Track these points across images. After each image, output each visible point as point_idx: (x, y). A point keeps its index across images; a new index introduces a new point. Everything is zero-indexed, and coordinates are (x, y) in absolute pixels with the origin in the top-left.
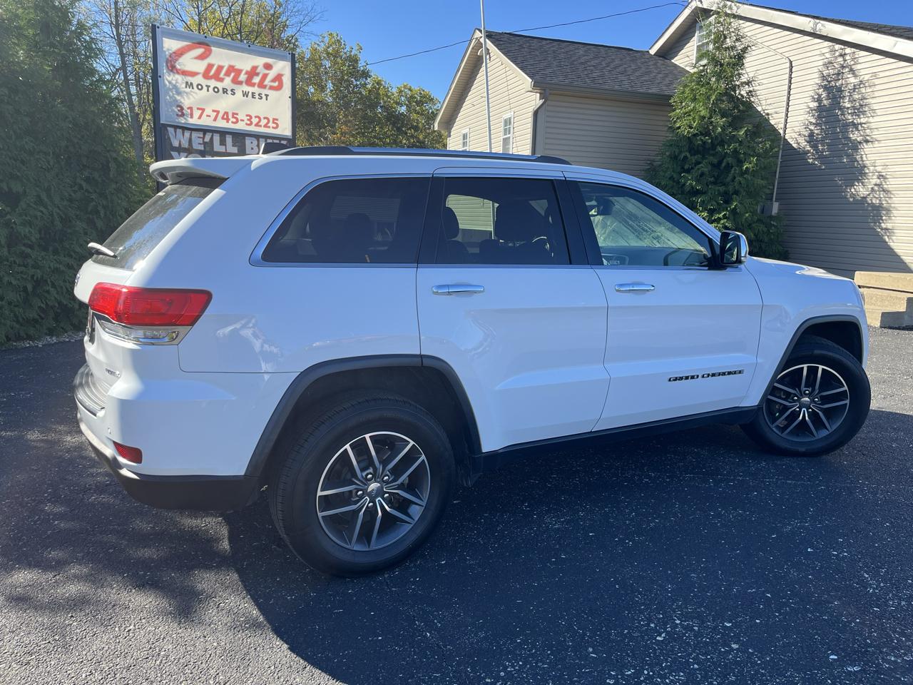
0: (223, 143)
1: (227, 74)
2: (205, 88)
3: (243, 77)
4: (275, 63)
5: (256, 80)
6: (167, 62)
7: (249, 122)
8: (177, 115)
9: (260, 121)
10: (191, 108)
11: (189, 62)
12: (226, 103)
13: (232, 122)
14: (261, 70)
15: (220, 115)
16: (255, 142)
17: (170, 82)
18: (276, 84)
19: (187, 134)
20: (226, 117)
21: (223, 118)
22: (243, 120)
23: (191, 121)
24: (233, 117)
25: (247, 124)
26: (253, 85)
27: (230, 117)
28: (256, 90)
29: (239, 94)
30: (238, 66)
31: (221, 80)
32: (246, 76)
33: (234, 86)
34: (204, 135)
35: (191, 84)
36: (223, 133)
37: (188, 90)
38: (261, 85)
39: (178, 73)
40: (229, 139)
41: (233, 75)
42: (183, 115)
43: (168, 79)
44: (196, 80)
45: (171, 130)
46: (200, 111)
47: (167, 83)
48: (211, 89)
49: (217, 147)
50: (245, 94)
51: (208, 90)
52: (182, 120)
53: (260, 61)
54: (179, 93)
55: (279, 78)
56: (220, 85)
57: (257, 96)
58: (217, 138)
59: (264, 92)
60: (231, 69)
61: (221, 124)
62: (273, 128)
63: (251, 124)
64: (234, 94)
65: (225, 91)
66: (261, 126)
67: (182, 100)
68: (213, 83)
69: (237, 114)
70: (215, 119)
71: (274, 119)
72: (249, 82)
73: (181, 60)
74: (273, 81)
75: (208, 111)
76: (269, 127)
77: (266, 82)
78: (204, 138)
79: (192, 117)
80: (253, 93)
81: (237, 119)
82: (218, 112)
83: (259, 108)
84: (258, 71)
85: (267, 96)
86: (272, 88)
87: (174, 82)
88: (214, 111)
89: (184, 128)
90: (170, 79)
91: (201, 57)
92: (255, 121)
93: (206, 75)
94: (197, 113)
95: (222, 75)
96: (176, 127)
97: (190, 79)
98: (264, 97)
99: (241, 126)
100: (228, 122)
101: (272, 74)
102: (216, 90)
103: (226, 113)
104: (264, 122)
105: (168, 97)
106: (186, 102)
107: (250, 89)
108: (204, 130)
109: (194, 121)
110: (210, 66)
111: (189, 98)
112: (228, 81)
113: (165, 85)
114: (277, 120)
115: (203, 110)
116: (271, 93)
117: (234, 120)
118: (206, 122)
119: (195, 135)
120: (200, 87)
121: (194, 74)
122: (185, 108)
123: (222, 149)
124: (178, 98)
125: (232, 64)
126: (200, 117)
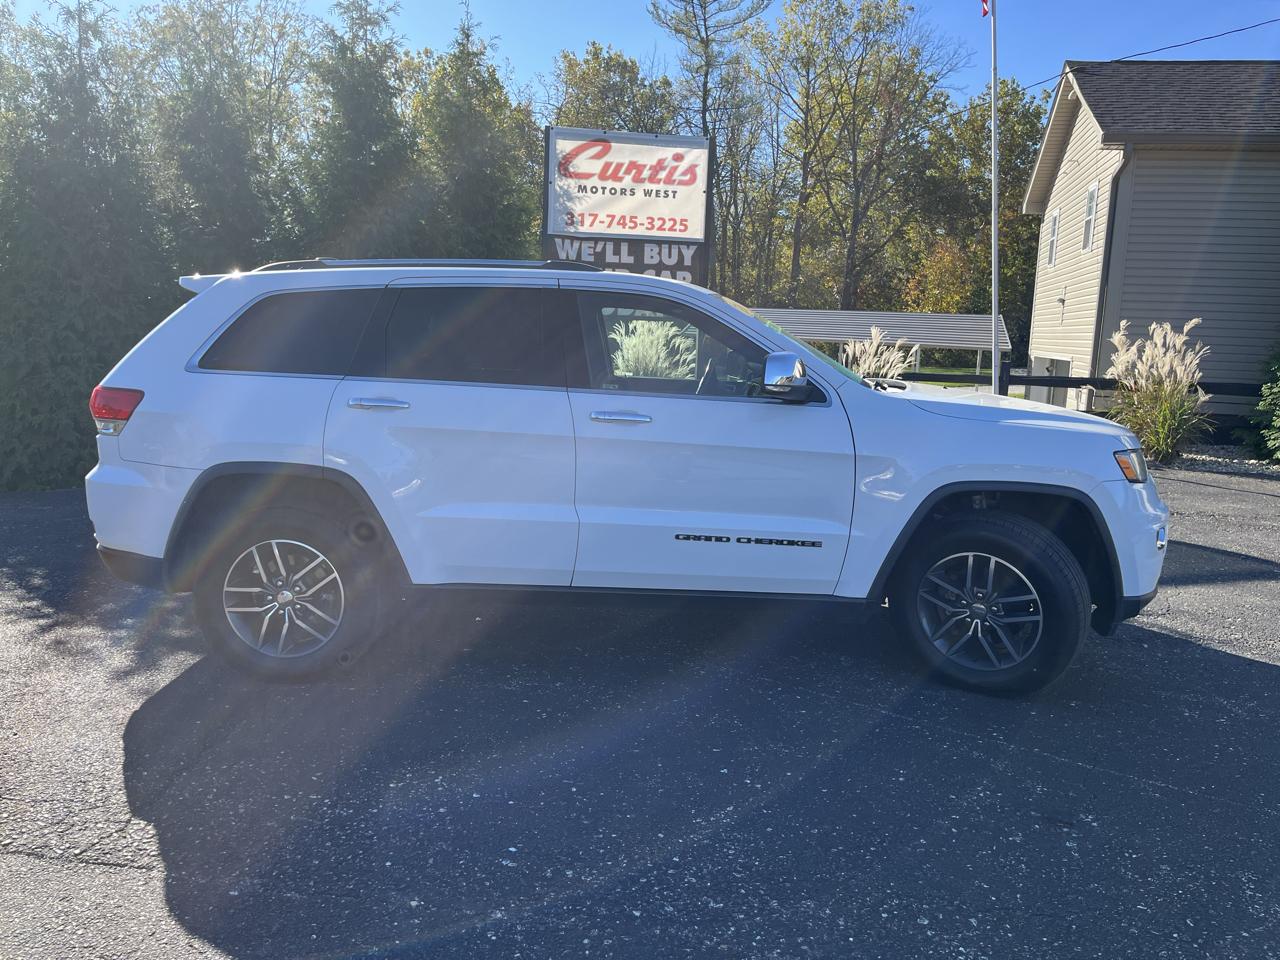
0: (617, 252)
1: (628, 172)
2: (600, 191)
3: (646, 173)
4: (687, 152)
5: (663, 175)
6: (560, 165)
7: (650, 226)
8: (567, 224)
9: (664, 222)
10: (582, 215)
11: (582, 163)
12: (623, 206)
13: (630, 228)
14: (670, 163)
15: (616, 220)
16: (656, 249)
17: (561, 188)
18: (688, 177)
19: (576, 244)
20: (622, 222)
21: (619, 223)
22: (643, 224)
23: (582, 229)
24: (631, 222)
25: (647, 228)
26: (659, 181)
27: (627, 221)
28: (662, 187)
29: (640, 193)
30: (641, 161)
31: (620, 179)
32: (649, 172)
33: (634, 185)
34: (596, 244)
35: (585, 187)
36: (617, 241)
37: (581, 194)
38: (669, 181)
39: (571, 176)
40: (624, 248)
41: (634, 171)
42: (572, 223)
43: (560, 183)
44: (589, 183)
45: (558, 241)
46: (592, 218)
47: (558, 189)
48: (607, 191)
49: (610, 258)
50: (647, 193)
51: (603, 193)
52: (572, 229)
53: (668, 153)
54: (570, 199)
55: (691, 170)
56: (618, 186)
57: (662, 194)
58: (610, 247)
59: (670, 188)
60: (633, 165)
61: (617, 230)
62: (680, 230)
63: (653, 227)
64: (634, 194)
65: (623, 192)
66: (664, 229)
67: (574, 207)
68: (610, 184)
69: (636, 217)
70: (609, 226)
71: (682, 220)
72: (652, 179)
73: (576, 162)
74: (684, 173)
75: (602, 216)
76: (675, 230)
77: (677, 176)
78: (595, 249)
79: (582, 225)
80: (657, 191)
81: (635, 223)
82: (613, 217)
83: (663, 208)
84: (666, 164)
85: (675, 192)
86: (681, 183)
87: (566, 187)
88: (608, 216)
89: (573, 238)
90: (561, 184)
91: (598, 156)
92: (657, 224)
93: (603, 176)
94: (588, 220)
95: (621, 174)
96: (563, 238)
97: (583, 182)
98: (671, 195)
99: (640, 231)
100: (624, 227)
101: (683, 165)
102: (613, 191)
103: (623, 217)
104: (668, 224)
105: (558, 205)
106: (577, 208)
107: (654, 187)
108: (595, 239)
109: (585, 229)
110: (607, 165)
111: (581, 204)
112: (628, 179)
113: (555, 190)
114: (686, 220)
115: (596, 216)
116: (681, 189)
117: (632, 225)
118: (599, 229)
119: (585, 245)
120: (594, 190)
121: (588, 176)
122: (576, 215)
123: (615, 259)
124: (569, 204)
125: (634, 159)
126: (591, 225)
